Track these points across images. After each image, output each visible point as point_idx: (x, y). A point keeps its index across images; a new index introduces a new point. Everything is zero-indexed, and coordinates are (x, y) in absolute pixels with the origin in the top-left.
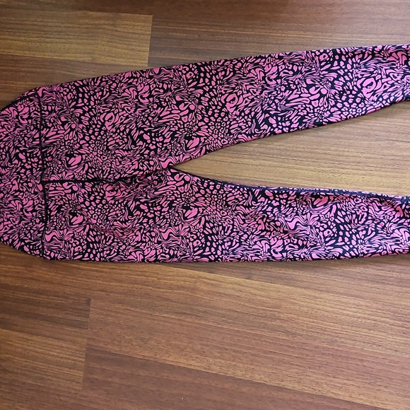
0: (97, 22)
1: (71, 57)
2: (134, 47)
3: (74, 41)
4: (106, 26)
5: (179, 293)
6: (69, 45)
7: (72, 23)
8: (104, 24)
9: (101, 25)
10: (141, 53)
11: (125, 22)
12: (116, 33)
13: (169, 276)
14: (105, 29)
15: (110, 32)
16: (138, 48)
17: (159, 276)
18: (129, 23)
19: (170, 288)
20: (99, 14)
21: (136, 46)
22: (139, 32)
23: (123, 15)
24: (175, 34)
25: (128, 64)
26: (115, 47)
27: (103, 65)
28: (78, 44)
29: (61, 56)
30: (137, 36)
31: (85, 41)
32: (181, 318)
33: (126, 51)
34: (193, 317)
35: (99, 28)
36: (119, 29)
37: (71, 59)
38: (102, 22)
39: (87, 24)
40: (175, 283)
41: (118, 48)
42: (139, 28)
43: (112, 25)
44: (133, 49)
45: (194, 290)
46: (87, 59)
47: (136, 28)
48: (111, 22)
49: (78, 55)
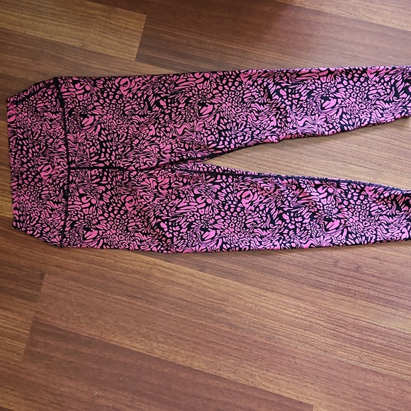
0: (92, 12)
1: (62, 39)
2: (125, 41)
3: (67, 25)
4: (100, 17)
5: (134, 278)
6: (62, 28)
7: (68, 9)
8: (99, 15)
9: (96, 15)
10: (131, 48)
11: (120, 17)
12: (110, 26)
13: (126, 260)
14: (99, 19)
15: (103, 23)
16: (128, 43)
17: (117, 259)
18: (123, 18)
19: (126, 272)
20: (96, 5)
21: (126, 40)
22: (132, 28)
23: (119, 10)
24: (166, 36)
25: (117, 56)
26: (107, 38)
27: (93, 52)
28: (72, 29)
29: (52, 37)
30: (129, 31)
31: (78, 27)
32: (132, 301)
33: (116, 44)
34: (144, 302)
35: (94, 18)
36: (112, 22)
37: (61, 41)
38: (98, 13)
39: (82, 12)
40: (131, 267)
41: (109, 39)
42: (132, 24)
43: (106, 17)
44: (123, 43)
45: (148, 275)
46: (78, 44)
47: (129, 24)
48: (106, 14)
49: (69, 39)
